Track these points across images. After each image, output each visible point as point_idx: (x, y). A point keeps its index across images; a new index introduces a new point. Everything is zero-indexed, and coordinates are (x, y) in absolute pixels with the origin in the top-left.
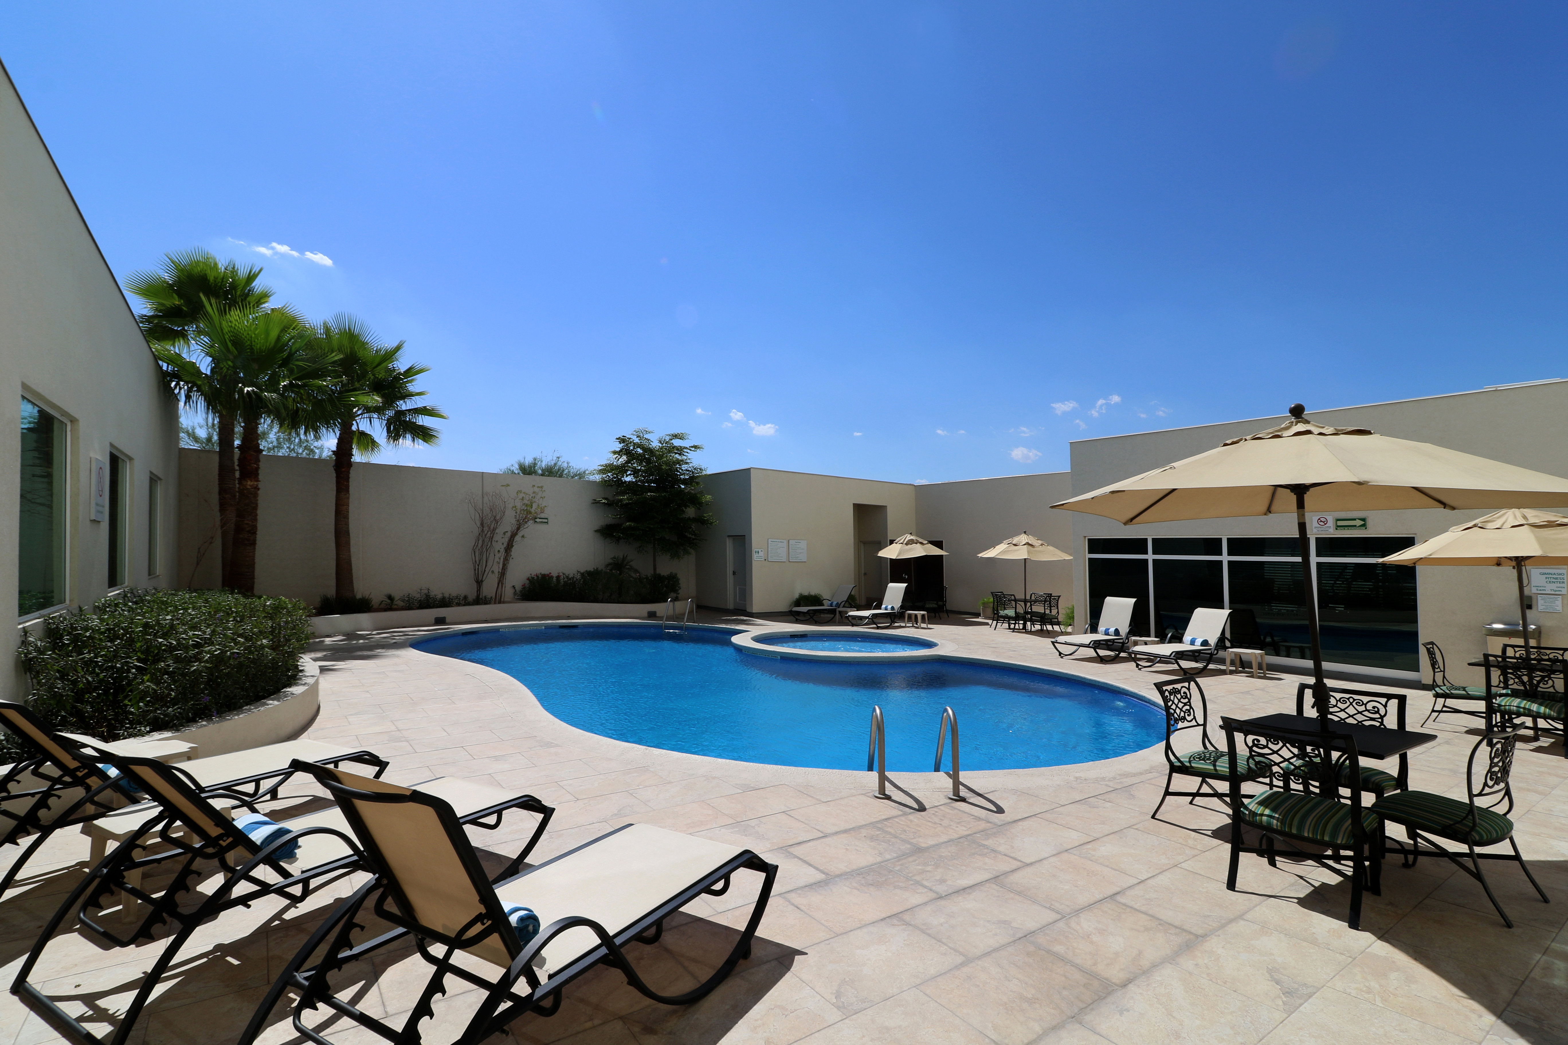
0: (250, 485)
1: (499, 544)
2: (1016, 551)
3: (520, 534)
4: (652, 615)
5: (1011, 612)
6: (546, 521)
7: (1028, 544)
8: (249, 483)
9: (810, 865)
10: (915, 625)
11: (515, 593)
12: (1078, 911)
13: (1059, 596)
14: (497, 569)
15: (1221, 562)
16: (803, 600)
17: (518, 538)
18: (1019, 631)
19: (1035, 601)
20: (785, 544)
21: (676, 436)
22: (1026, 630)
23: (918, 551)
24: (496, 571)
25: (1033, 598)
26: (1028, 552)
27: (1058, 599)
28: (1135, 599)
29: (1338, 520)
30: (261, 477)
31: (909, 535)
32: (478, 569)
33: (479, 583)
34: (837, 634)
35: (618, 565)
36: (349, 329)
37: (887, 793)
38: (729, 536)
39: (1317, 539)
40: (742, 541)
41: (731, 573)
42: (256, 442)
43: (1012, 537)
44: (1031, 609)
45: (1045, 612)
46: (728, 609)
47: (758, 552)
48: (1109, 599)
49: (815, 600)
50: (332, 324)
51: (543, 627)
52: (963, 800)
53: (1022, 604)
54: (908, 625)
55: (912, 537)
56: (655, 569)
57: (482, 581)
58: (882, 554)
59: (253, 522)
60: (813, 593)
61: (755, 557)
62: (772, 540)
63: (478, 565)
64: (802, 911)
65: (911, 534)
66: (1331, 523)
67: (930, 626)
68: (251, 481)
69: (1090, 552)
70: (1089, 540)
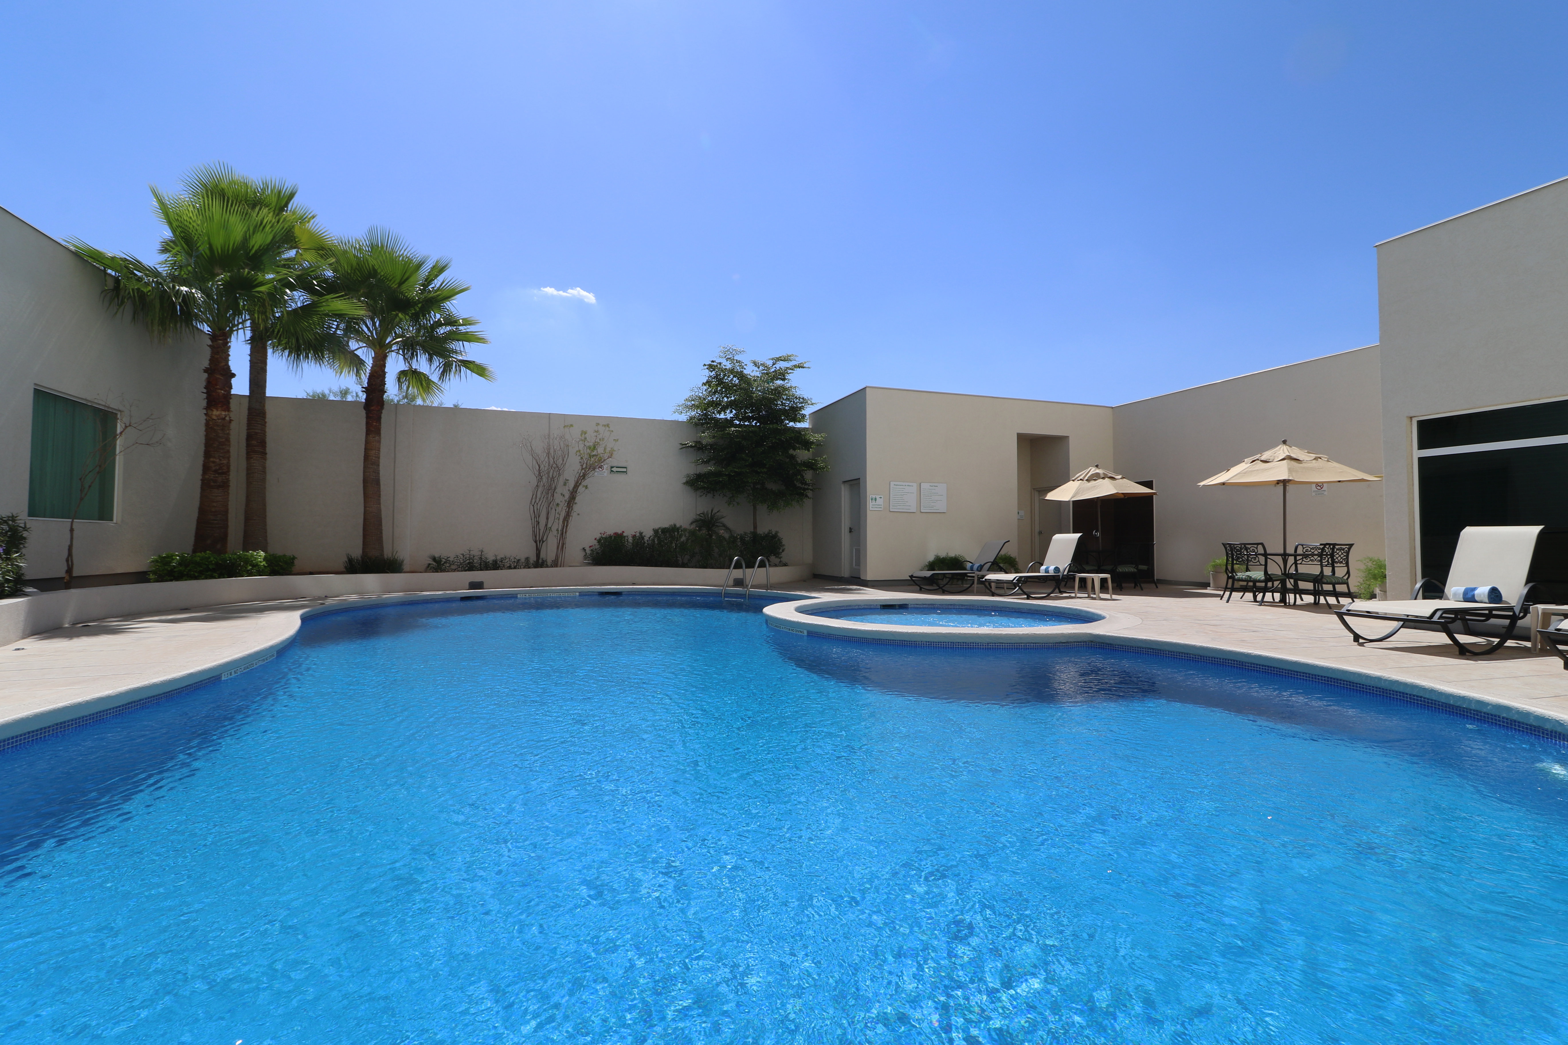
0: (216, 415)
2: (1266, 470)
3: (584, 483)
4: (739, 583)
5: (1258, 574)
6: (624, 470)
7: (1290, 458)
10: (1092, 595)
11: (585, 557)
13: (1351, 545)
14: (559, 526)
16: (939, 563)
17: (581, 489)
18: (1273, 604)
19: (1305, 556)
20: (914, 488)
21: (779, 359)
22: (1285, 603)
23: (1104, 489)
24: (556, 529)
25: (1300, 551)
26: (1290, 470)
27: (1349, 549)
28: (1540, 529)
31: (1093, 469)
33: (539, 545)
34: (955, 605)
35: (707, 522)
38: (844, 482)
40: (856, 484)
41: (847, 530)
42: (223, 364)
43: (1262, 451)
44: (1296, 570)
45: (1322, 572)
46: (842, 577)
47: (876, 499)
48: (1471, 530)
49: (956, 563)
51: (578, 594)
53: (1279, 559)
54: (1079, 595)
55: (1098, 471)
56: (755, 527)
57: (542, 543)
58: (1052, 496)
59: (220, 460)
60: (951, 553)
61: (871, 506)
62: (896, 483)
63: (538, 524)
65: (1097, 466)
67: (1114, 597)
68: (217, 410)
69: (1421, 447)
70: (1421, 424)
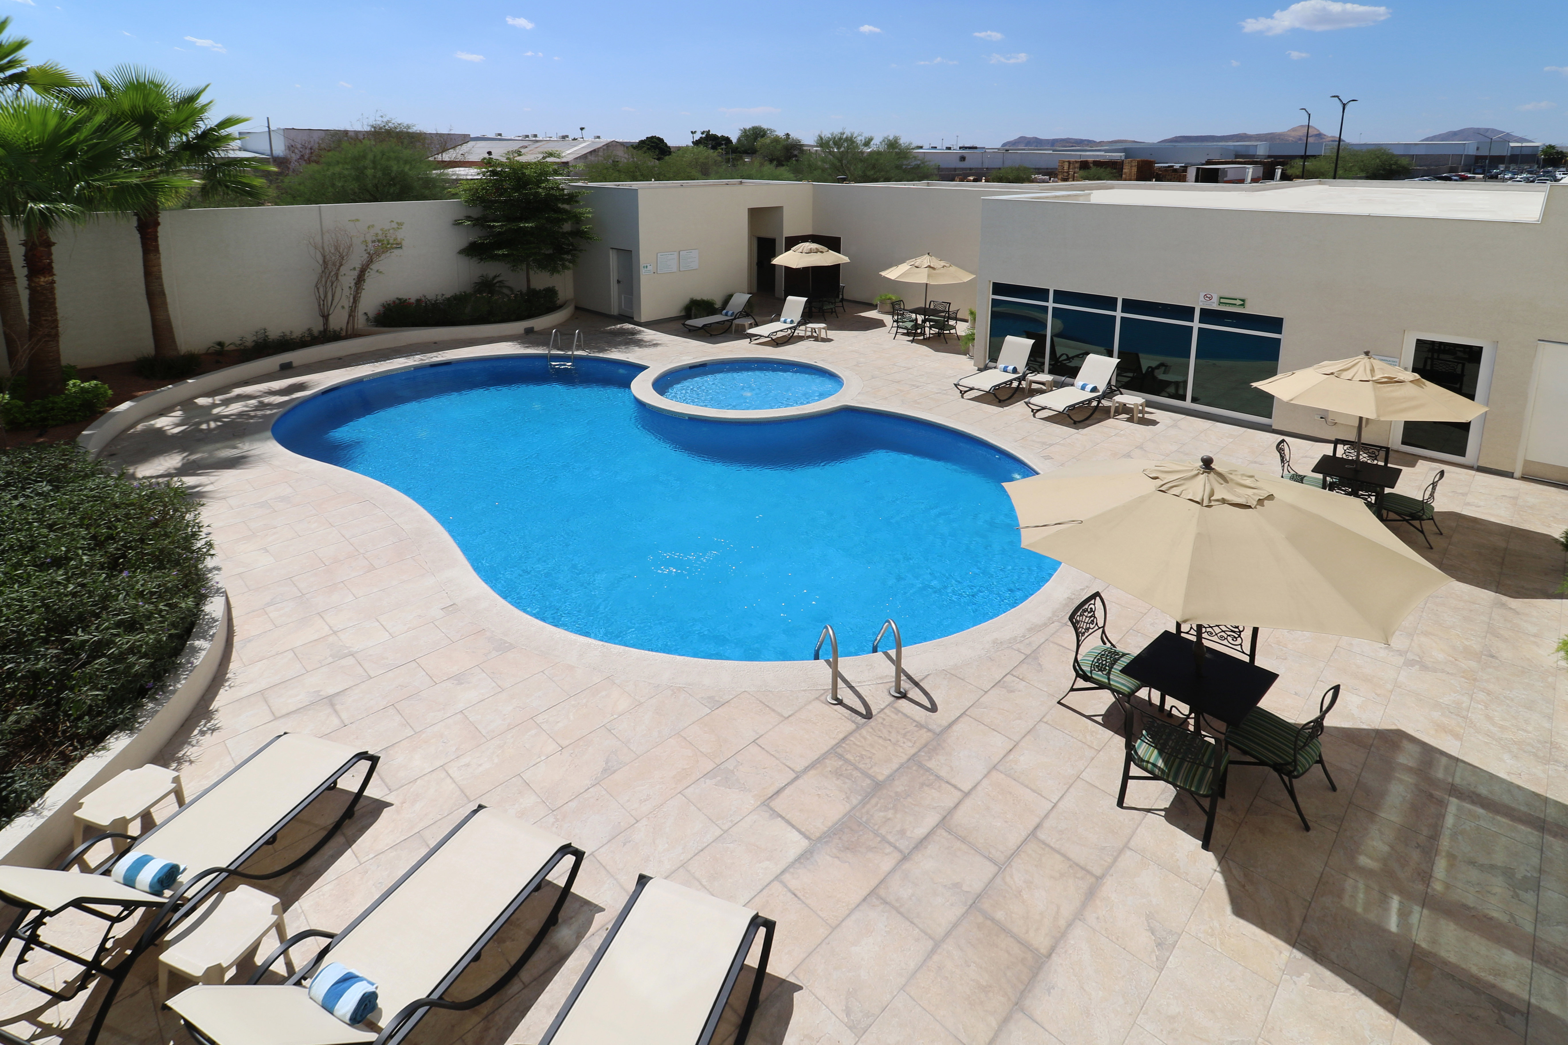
0: (44, 282)
1: (348, 279)
2: (917, 273)
4: (529, 331)
5: (911, 325)
6: (401, 245)
7: (930, 266)
8: (42, 279)
9: (793, 826)
11: (368, 320)
12: (1010, 858)
14: (347, 303)
15: (1115, 317)
17: (370, 271)
20: (676, 255)
24: (347, 307)
28: (1034, 341)
29: (1221, 298)
30: (55, 271)
31: (809, 244)
32: (324, 304)
33: (326, 317)
36: (137, 80)
37: (839, 696)
38: (611, 250)
39: (1201, 309)
40: (628, 255)
41: (615, 282)
42: (45, 237)
43: (914, 260)
46: (612, 315)
47: (646, 265)
48: (1009, 338)
50: (112, 79)
52: (904, 696)
55: (811, 246)
56: (530, 284)
57: (329, 315)
60: (705, 298)
61: (643, 271)
62: (662, 254)
63: (323, 301)
64: (799, 898)
65: (810, 240)
66: (1215, 299)
68: (45, 277)
69: (993, 294)
70: (994, 283)
